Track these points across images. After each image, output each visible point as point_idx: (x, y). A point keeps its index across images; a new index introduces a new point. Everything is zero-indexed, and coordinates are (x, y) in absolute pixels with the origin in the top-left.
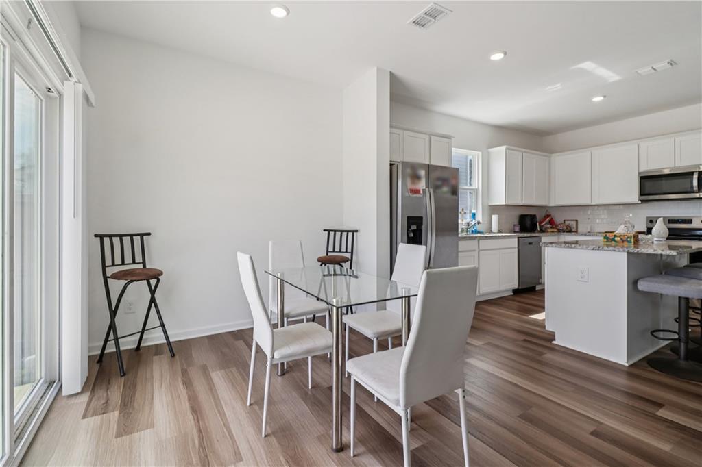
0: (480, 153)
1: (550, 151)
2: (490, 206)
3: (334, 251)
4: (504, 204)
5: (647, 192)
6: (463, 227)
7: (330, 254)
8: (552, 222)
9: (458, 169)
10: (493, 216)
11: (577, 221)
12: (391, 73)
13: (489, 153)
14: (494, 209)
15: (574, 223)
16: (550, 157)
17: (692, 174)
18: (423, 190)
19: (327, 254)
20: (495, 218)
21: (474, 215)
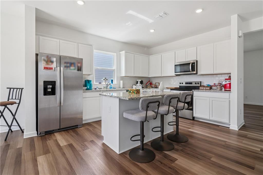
0: (116, 54)
1: (149, 54)
2: (121, 77)
3: (12, 99)
4: (124, 76)
5: (177, 72)
6: (104, 86)
7: (10, 100)
8: (151, 84)
9: (82, 59)
10: (121, 81)
11: (159, 83)
12: (36, 8)
13: (120, 54)
14: (122, 78)
15: (158, 84)
16: (149, 57)
17: (189, 64)
18: (54, 68)
19: (8, 100)
20: (121, 82)
21: (112, 81)
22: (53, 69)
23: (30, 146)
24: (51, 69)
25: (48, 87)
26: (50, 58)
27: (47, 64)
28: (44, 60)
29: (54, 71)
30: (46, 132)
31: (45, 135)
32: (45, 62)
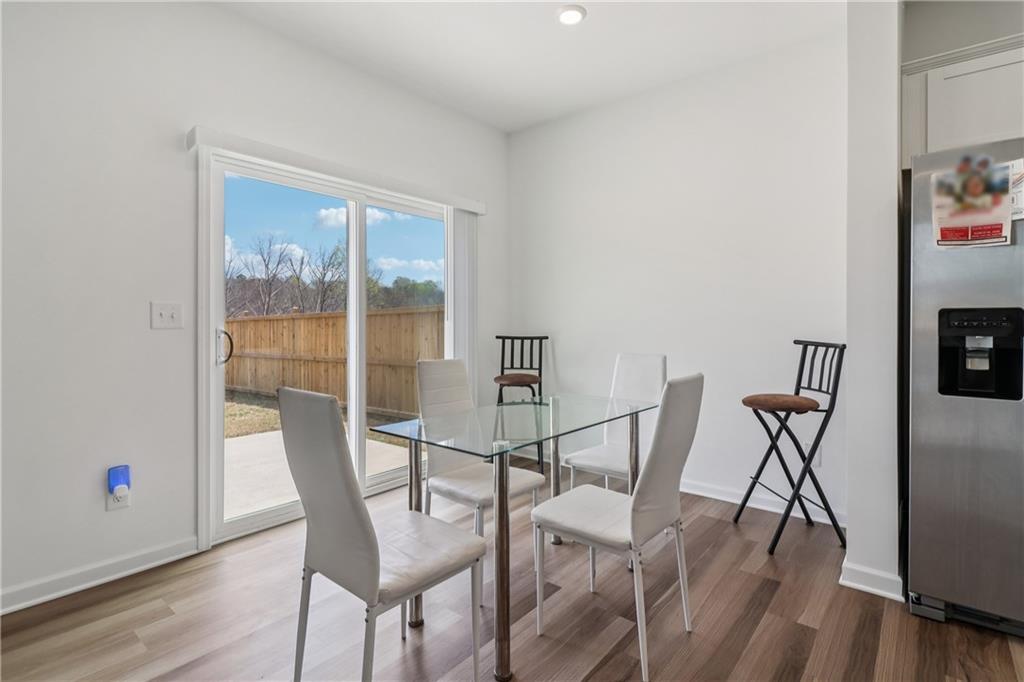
22: (1007, 231)
23: (854, 645)
24: (993, 231)
25: (971, 343)
26: (984, 164)
27: (966, 208)
28: (945, 188)
29: (1014, 242)
30: (951, 607)
31: (948, 620)
32: (948, 201)
